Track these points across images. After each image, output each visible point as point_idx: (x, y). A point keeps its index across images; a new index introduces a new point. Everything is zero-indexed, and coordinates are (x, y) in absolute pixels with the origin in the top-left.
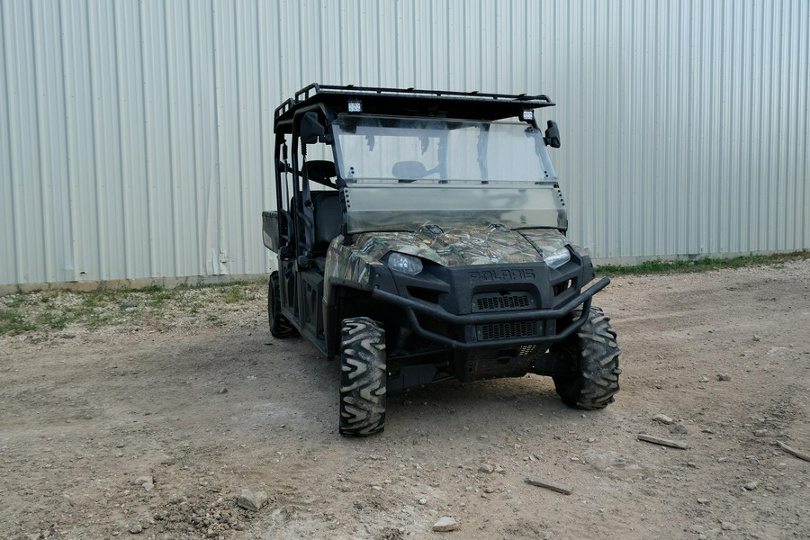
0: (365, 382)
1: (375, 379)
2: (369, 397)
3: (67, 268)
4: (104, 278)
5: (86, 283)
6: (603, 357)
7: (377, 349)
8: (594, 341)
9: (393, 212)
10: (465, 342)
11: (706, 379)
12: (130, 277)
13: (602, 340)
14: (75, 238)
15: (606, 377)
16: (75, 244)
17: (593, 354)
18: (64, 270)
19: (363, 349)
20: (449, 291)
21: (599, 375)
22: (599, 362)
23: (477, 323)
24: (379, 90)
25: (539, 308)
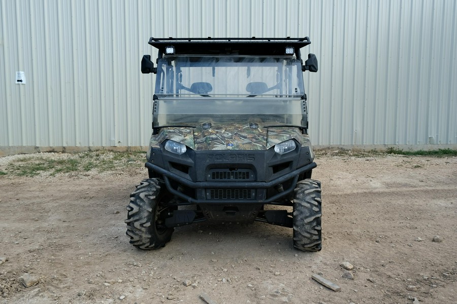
0: (137, 218)
1: (143, 217)
2: (139, 227)
3: (112, 139)
4: (130, 145)
5: (121, 147)
6: (307, 217)
7: (149, 199)
8: (302, 206)
9: (183, 115)
10: (197, 200)
11: (420, 239)
12: (142, 145)
13: (308, 205)
14: (116, 124)
15: (308, 231)
16: (116, 127)
17: (300, 214)
18: (110, 140)
19: (140, 198)
20: (193, 166)
21: (303, 229)
22: (303, 220)
23: (206, 188)
24: (190, 39)
25: (256, 181)
